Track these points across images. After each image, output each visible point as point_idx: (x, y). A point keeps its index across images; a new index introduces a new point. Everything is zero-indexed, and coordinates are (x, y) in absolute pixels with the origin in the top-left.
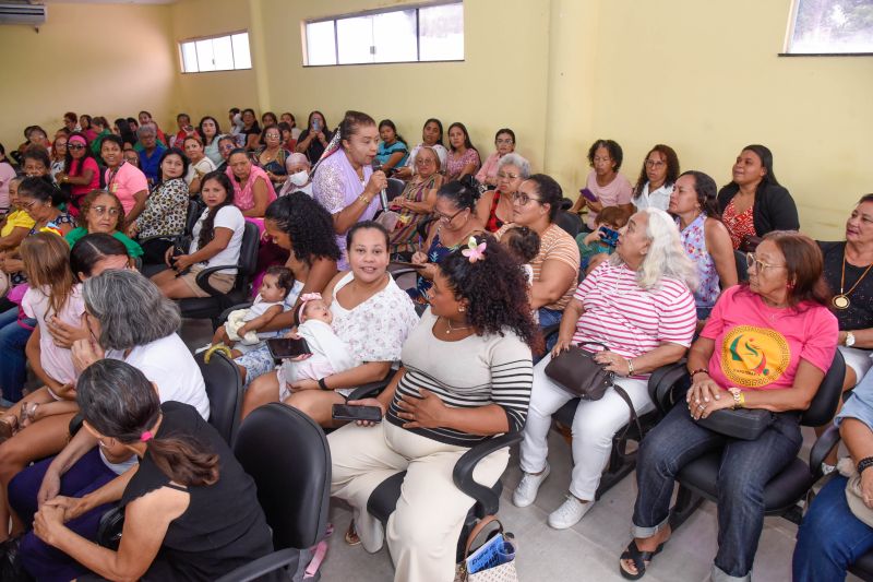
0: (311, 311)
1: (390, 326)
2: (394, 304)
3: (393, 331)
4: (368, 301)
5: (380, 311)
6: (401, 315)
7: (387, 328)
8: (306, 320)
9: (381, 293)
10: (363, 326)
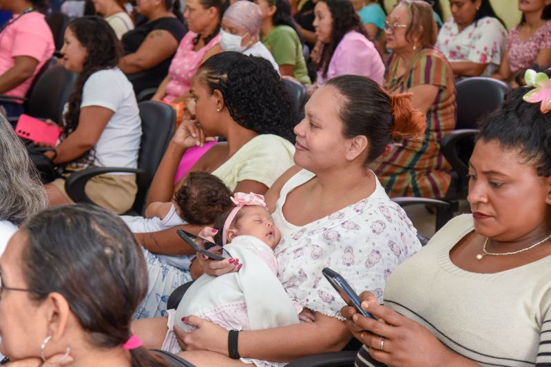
0: (247, 222)
1: (369, 264)
2: (378, 226)
3: (373, 272)
4: (335, 215)
5: (352, 234)
6: (391, 245)
7: (362, 266)
8: (234, 235)
9: (360, 205)
10: (317, 251)
